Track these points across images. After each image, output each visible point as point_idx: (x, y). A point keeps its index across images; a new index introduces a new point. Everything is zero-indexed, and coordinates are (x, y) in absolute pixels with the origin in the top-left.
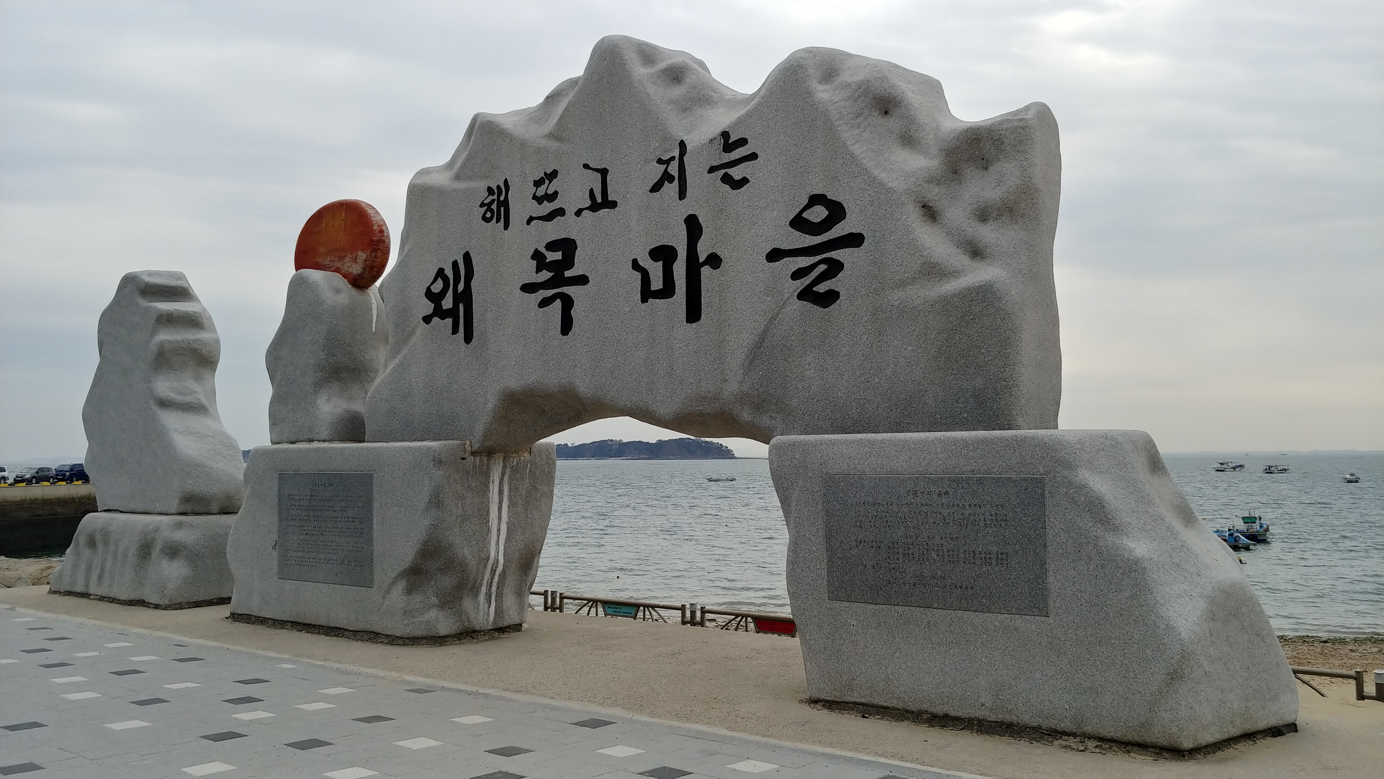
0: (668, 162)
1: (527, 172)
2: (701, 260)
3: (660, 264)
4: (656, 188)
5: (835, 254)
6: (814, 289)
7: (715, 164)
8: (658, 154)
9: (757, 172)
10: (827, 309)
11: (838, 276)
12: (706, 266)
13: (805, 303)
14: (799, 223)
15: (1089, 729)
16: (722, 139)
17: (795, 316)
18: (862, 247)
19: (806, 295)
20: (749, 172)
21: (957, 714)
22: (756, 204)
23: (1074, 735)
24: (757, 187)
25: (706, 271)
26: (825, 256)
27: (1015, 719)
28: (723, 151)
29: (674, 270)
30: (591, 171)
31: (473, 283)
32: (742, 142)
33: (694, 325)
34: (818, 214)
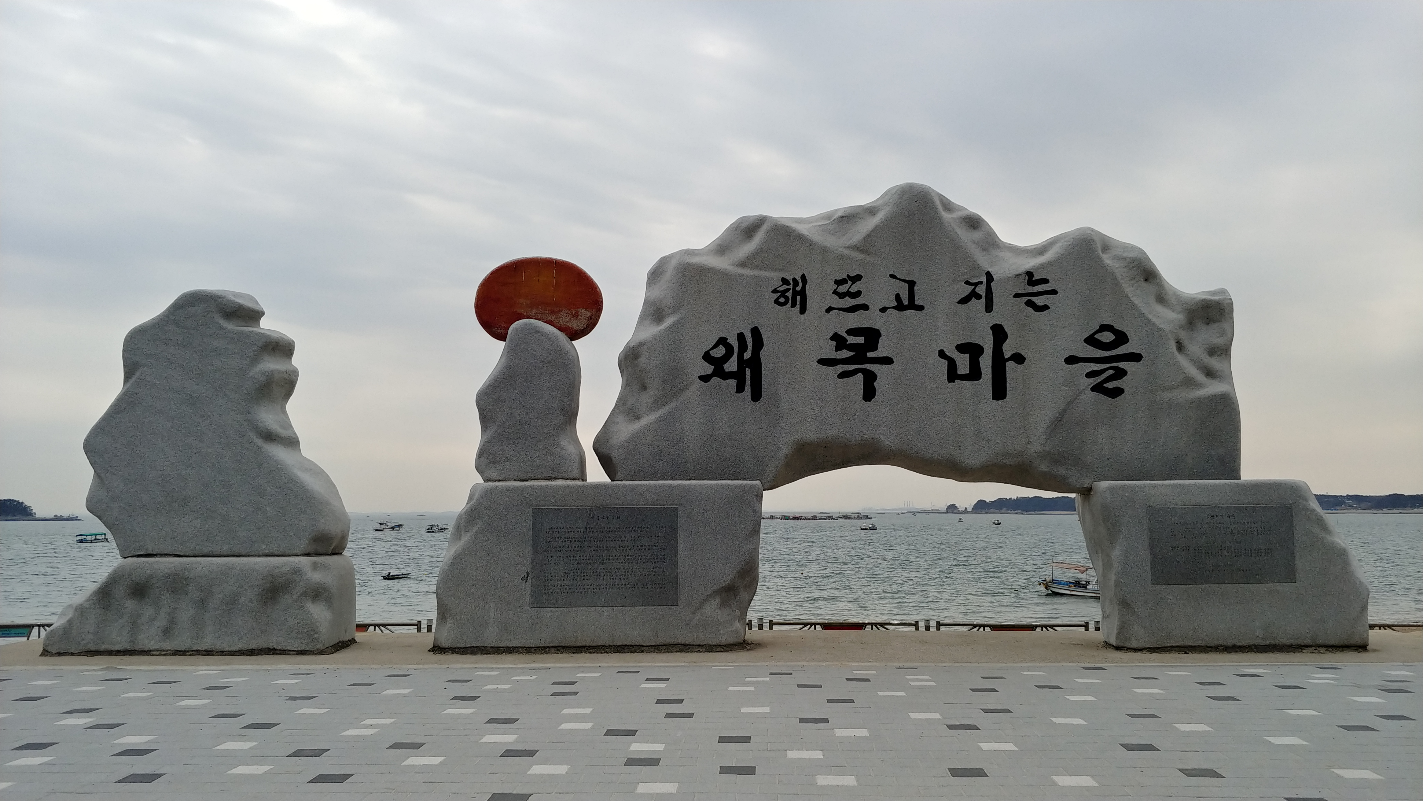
0: (976, 284)
1: (828, 272)
2: (1006, 357)
3: (967, 356)
4: (964, 301)
5: (1121, 365)
6: (1105, 385)
7: (1020, 292)
8: (966, 277)
9: (1057, 303)
10: (1115, 399)
11: (1123, 379)
12: (1011, 362)
13: (1097, 394)
14: (1091, 341)
15: (1320, 642)
16: (1027, 276)
17: (1090, 401)
18: (1141, 362)
19: (1097, 388)
20: (1050, 302)
21: (1240, 644)
22: (1055, 324)
23: (1311, 646)
24: (1057, 312)
25: (1010, 365)
26: (1112, 365)
27: (1277, 642)
28: (1028, 284)
29: (980, 361)
30: (898, 281)
31: (763, 354)
32: (1045, 281)
33: (1000, 402)
34: (1107, 337)
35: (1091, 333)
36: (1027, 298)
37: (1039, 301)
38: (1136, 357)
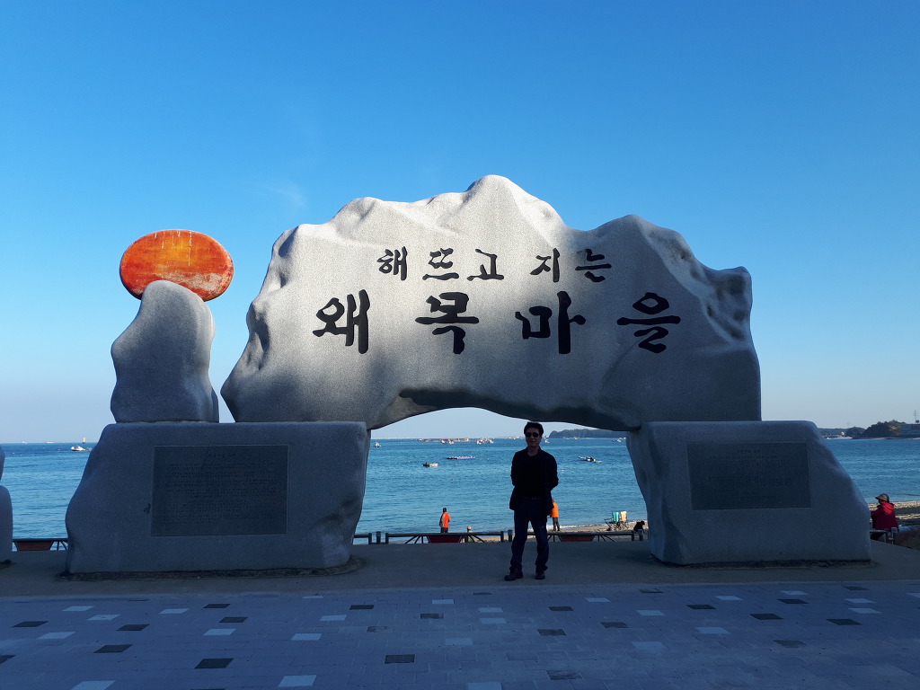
0: (546, 259)
1: (425, 246)
2: (570, 318)
3: (539, 317)
4: (536, 272)
5: (662, 326)
6: (650, 342)
7: (581, 266)
8: (538, 253)
9: (611, 275)
10: (658, 354)
11: (665, 337)
12: (574, 322)
13: (644, 349)
14: (639, 306)
16: (587, 253)
17: (638, 355)
18: (679, 324)
19: (644, 345)
20: (605, 274)
22: (609, 292)
24: (611, 283)
25: (573, 325)
26: (656, 326)
27: (797, 558)
28: (587, 259)
29: (549, 322)
30: (483, 255)
31: (369, 313)
32: (601, 257)
33: (565, 355)
34: (652, 303)
35: (638, 299)
36: (587, 271)
37: (596, 273)
38: (675, 320)
